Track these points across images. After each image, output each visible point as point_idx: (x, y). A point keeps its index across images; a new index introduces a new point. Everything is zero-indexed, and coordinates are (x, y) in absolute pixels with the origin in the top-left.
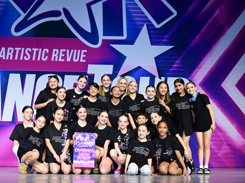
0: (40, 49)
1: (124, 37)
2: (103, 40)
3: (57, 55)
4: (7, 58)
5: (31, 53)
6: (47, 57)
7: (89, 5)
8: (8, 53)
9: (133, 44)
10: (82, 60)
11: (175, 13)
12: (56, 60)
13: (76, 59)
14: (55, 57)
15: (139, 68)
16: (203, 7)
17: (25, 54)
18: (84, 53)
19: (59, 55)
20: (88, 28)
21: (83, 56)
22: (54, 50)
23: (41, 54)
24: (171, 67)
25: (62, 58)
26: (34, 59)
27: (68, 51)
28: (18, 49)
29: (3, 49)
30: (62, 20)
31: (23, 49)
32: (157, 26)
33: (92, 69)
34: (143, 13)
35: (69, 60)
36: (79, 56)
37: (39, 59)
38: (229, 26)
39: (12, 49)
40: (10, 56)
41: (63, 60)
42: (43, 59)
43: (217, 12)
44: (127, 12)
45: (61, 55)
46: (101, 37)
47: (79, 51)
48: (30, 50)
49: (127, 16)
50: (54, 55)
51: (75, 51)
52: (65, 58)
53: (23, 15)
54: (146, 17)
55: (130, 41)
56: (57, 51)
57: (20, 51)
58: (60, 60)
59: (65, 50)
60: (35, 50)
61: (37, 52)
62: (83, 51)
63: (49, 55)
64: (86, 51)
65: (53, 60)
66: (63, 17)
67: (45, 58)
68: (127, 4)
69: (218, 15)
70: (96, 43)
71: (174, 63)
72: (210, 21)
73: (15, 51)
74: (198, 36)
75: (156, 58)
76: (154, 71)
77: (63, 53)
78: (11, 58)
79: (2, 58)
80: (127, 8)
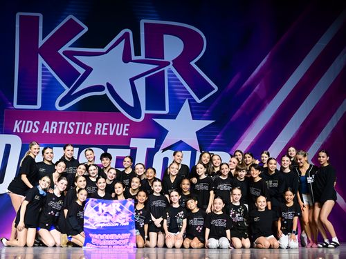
0: (84, 123)
1: (167, 112)
2: (145, 114)
3: (100, 129)
4: (51, 132)
5: (75, 127)
6: (90, 131)
7: (132, 80)
8: (52, 127)
9: (175, 118)
10: (124, 134)
11: (216, 88)
12: (99, 133)
13: (119, 132)
14: (98, 131)
15: (181, 142)
16: (244, 83)
17: (69, 128)
18: (127, 127)
19: (102, 129)
20: (131, 102)
21: (125, 129)
22: (97, 124)
23: (85, 128)
24: (212, 141)
25: (105, 131)
26: (77, 133)
27: (111, 124)
28: (61, 123)
29: (47, 123)
30: (106, 94)
31: (67, 123)
32: (199, 101)
33: (134, 142)
34: (185, 88)
35: (111, 133)
36: (122, 130)
37: (82, 133)
38: (269, 102)
39: (56, 123)
40: (53, 130)
41: (106, 134)
42: (86, 133)
43: (257, 87)
44: (169, 88)
45: (104, 129)
46: (144, 111)
47: (122, 125)
48: (74, 124)
49: (170, 92)
50: (97, 129)
51: (118, 125)
52: (108, 131)
53: (67, 90)
54: (188, 92)
55: (172, 115)
56: (100, 124)
57: (64, 125)
58: (103, 133)
59: (108, 124)
60: (79, 124)
61: (81, 126)
62: (126, 125)
63: (93, 128)
64: (128, 125)
65: (96, 133)
66: (106, 92)
67: (88, 131)
68: (169, 80)
69: (258, 90)
70: (139, 117)
71: (215, 138)
72: (250, 96)
73: (59, 125)
74: (239, 111)
75: (197, 133)
76: (195, 145)
77: (106, 126)
78: (55, 132)
79: (45, 132)
80: (169, 83)
